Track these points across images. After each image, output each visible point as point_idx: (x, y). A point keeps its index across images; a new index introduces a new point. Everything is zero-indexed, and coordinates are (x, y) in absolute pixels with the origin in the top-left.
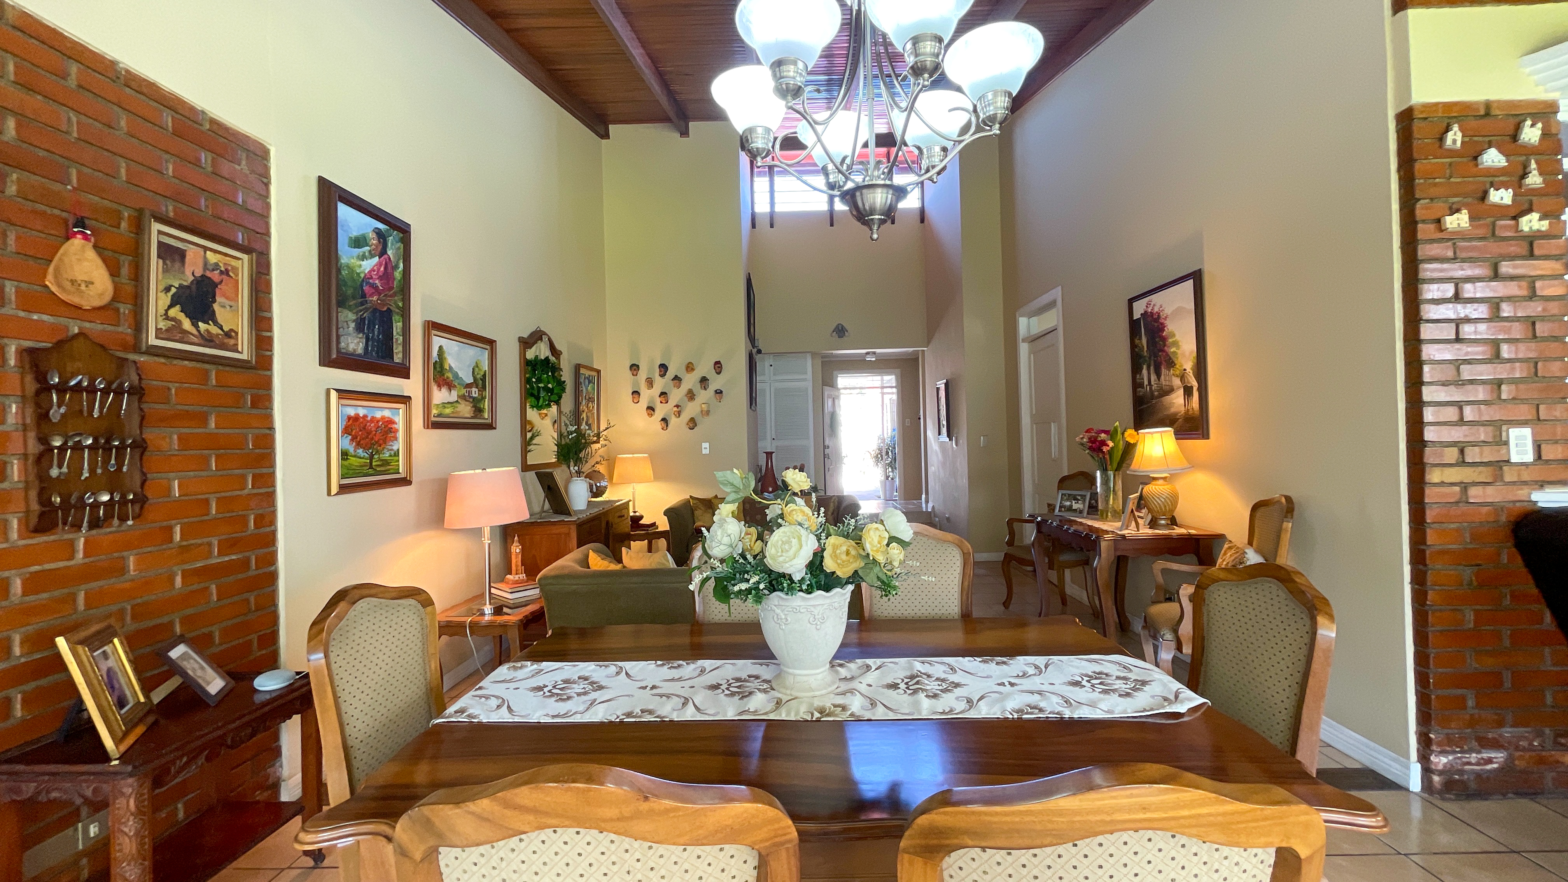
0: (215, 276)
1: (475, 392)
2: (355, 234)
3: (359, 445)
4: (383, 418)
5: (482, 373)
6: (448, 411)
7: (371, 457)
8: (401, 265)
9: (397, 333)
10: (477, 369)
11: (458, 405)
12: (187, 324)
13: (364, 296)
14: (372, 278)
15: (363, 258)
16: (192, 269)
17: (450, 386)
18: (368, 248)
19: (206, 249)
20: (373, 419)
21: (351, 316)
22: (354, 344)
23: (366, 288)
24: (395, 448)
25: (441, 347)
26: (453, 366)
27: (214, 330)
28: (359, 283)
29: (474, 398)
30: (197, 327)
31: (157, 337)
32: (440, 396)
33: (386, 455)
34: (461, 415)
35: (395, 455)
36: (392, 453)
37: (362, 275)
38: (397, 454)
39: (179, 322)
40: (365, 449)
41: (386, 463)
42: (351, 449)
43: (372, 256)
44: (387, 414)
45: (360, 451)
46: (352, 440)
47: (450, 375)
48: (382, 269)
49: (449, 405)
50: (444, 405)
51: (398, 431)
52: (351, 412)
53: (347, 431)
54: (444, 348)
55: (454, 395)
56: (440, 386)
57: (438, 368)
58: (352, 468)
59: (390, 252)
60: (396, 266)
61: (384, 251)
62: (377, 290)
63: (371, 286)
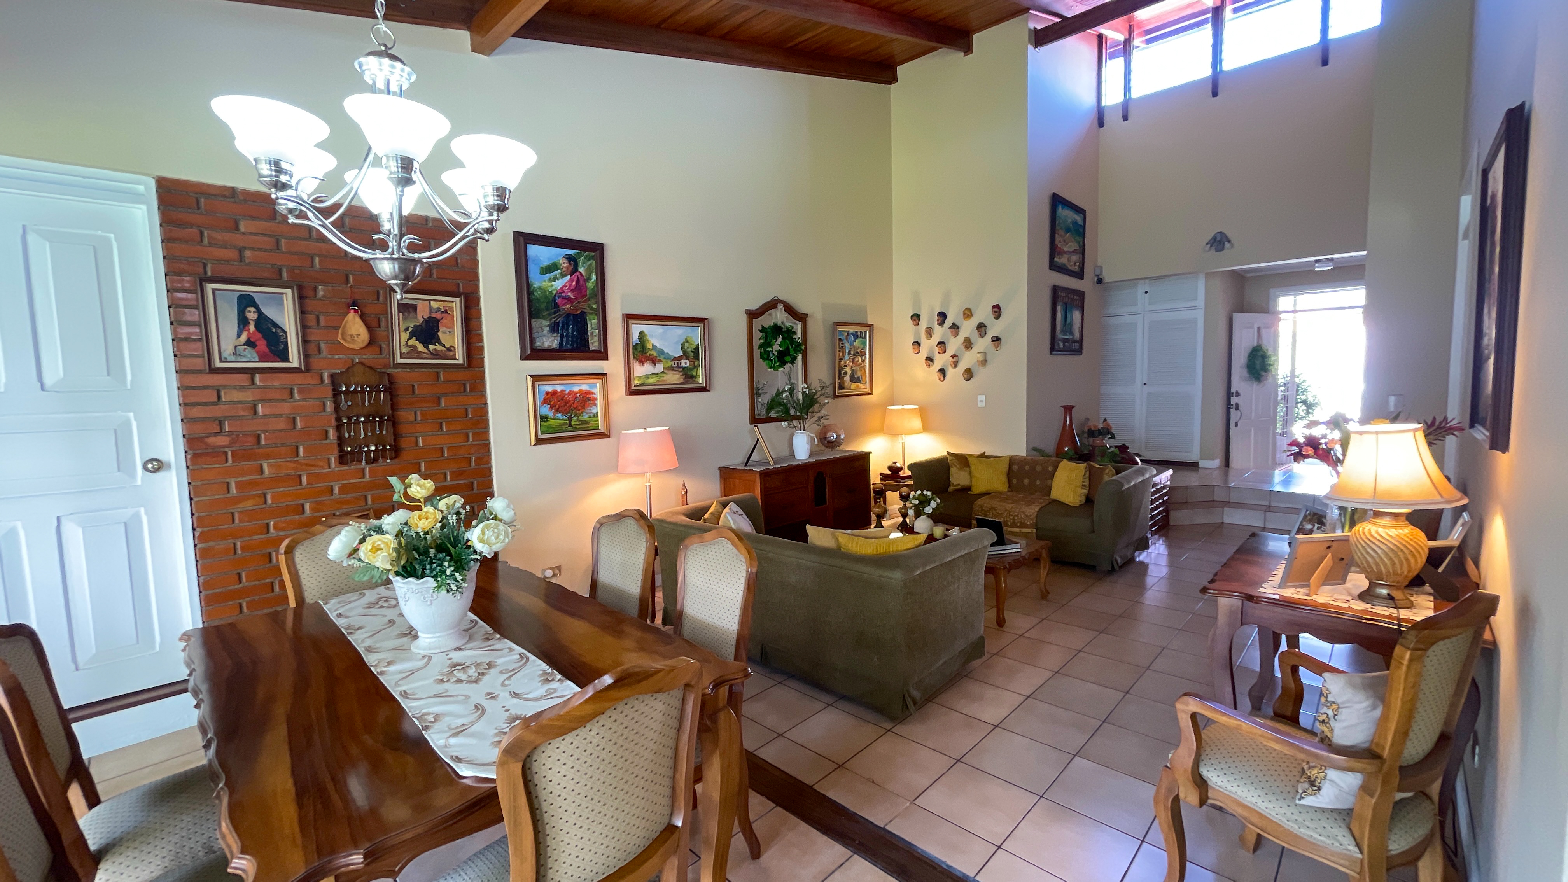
0: (438, 315)
1: (685, 363)
2: (545, 264)
3: (558, 411)
4: (580, 391)
5: (694, 347)
6: (651, 381)
7: (570, 419)
8: (594, 277)
9: (592, 328)
10: (687, 345)
11: (664, 375)
12: (421, 348)
13: (556, 306)
14: (564, 292)
15: (555, 279)
16: (423, 313)
17: (654, 361)
18: (559, 271)
19: (430, 301)
20: (570, 393)
21: (546, 323)
22: (550, 341)
23: (558, 300)
24: (594, 411)
25: (641, 333)
26: (657, 345)
27: (439, 347)
28: (551, 299)
29: (684, 368)
30: (428, 348)
31: (401, 358)
32: (641, 370)
33: (585, 417)
34: (668, 382)
35: (594, 416)
36: (592, 415)
37: (554, 292)
38: (596, 415)
39: (415, 347)
40: (563, 413)
41: (585, 422)
42: (551, 414)
43: (563, 275)
44: (585, 387)
45: (559, 415)
46: (551, 408)
47: (654, 353)
48: (574, 283)
49: (654, 376)
50: (647, 376)
51: (596, 399)
52: (550, 389)
53: (545, 402)
54: (646, 332)
55: (659, 368)
56: (642, 362)
57: (639, 349)
58: (549, 427)
59: (581, 270)
60: (589, 279)
61: (575, 269)
62: (570, 300)
63: (564, 298)
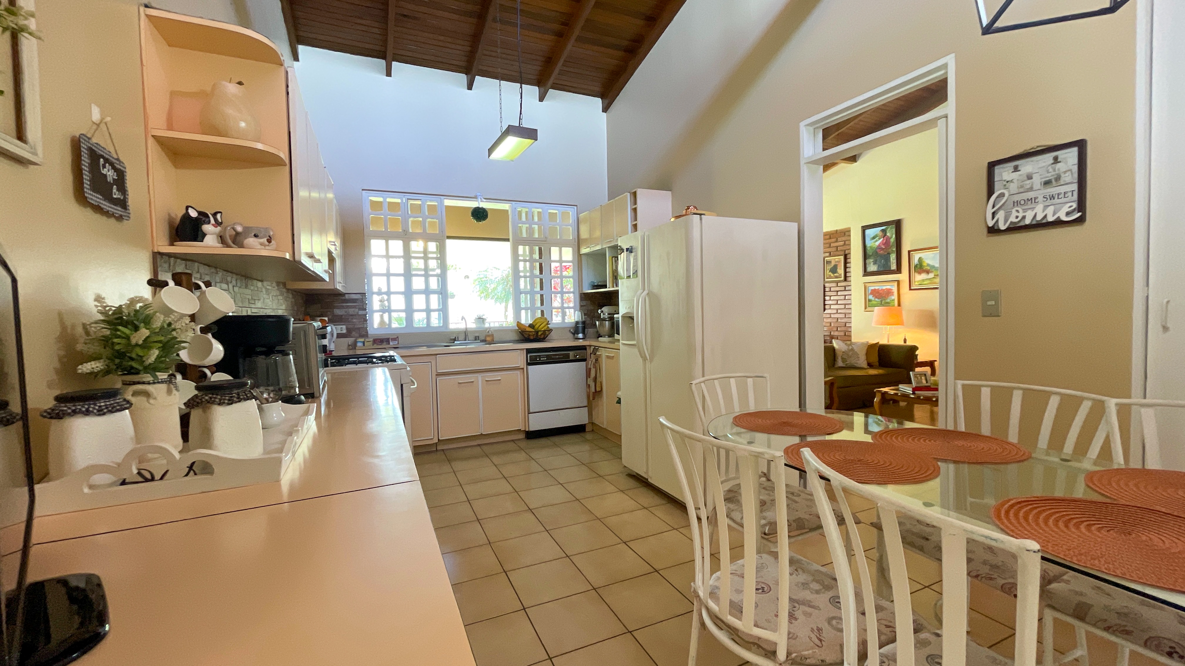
0: (837, 264)
2: (872, 236)
3: (876, 297)
6: (925, 283)
7: (881, 301)
8: (894, 236)
9: (893, 260)
11: (934, 279)
12: (832, 275)
13: (876, 253)
14: (880, 246)
15: (876, 241)
16: (833, 264)
17: (928, 272)
20: (882, 289)
21: (872, 260)
23: (877, 250)
24: (893, 298)
25: (920, 258)
27: (837, 275)
28: (874, 250)
32: (919, 278)
33: (888, 301)
37: (876, 247)
38: (894, 300)
39: (830, 275)
40: (879, 299)
41: (888, 303)
42: (873, 299)
43: (879, 239)
44: (888, 287)
45: (877, 299)
46: (873, 296)
47: (928, 268)
48: (884, 241)
49: (928, 280)
50: (923, 280)
51: (893, 292)
52: (873, 288)
53: (871, 294)
54: (923, 257)
55: (931, 275)
56: (920, 273)
57: (918, 266)
58: (872, 304)
59: (888, 234)
60: (891, 237)
61: (885, 235)
62: (882, 249)
63: (880, 248)
